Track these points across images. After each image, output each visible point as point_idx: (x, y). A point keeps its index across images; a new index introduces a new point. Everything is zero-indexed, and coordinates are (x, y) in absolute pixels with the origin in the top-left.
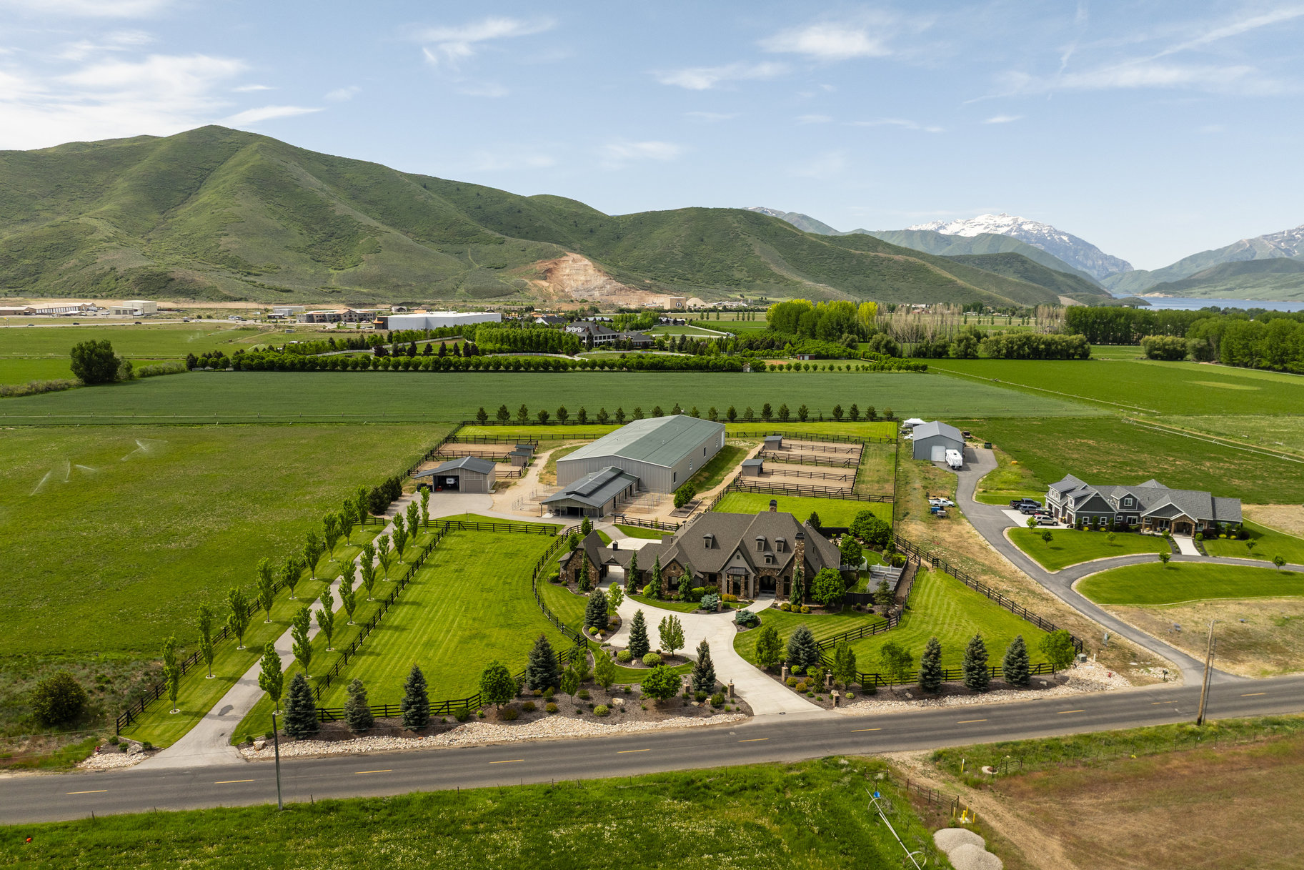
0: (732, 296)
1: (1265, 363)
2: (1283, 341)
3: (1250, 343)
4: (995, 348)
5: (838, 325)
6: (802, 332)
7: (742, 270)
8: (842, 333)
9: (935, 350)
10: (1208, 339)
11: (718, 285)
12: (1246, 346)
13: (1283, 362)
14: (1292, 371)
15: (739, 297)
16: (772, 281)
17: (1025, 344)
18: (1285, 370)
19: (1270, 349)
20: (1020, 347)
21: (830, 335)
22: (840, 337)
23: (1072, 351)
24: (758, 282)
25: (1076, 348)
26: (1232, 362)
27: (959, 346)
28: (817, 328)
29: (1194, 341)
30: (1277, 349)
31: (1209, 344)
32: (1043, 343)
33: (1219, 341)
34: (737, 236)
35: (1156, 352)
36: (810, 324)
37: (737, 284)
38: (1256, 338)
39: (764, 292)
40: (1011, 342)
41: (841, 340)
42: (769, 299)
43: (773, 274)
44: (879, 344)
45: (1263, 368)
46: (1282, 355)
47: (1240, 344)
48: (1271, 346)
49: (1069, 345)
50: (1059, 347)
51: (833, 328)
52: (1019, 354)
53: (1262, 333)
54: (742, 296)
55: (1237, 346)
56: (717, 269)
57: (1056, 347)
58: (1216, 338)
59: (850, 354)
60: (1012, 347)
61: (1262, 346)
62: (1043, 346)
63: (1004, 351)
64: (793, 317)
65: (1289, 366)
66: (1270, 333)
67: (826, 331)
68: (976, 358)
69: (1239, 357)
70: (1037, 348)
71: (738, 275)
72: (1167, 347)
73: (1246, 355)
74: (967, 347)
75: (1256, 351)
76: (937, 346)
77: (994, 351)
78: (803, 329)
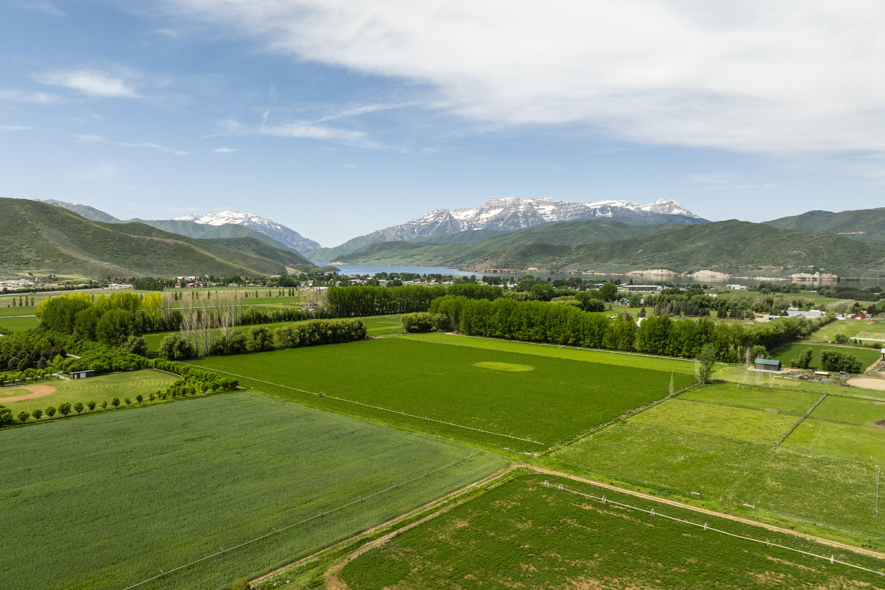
0: (20, 274)
1: (498, 333)
2: (509, 315)
3: (484, 318)
4: (289, 337)
5: (121, 325)
6: (78, 331)
7: (30, 251)
8: (127, 334)
9: (232, 346)
10: (447, 313)
11: (6, 265)
12: (480, 320)
13: (510, 332)
14: (518, 339)
15: (27, 275)
16: (60, 260)
17: (314, 331)
18: (513, 338)
19: (501, 322)
20: (312, 334)
21: (113, 336)
22: (125, 340)
23: (353, 333)
24: (47, 261)
25: (356, 330)
26: (471, 331)
27: (255, 339)
28: (98, 328)
29: (438, 316)
30: (506, 322)
31: (449, 318)
32: (330, 328)
33: (457, 315)
34: (25, 222)
35: (413, 327)
36: (89, 323)
37: (27, 263)
38: (488, 313)
39: (53, 270)
40: (303, 331)
41: (127, 344)
42: (57, 276)
43: (61, 255)
44: (171, 345)
45: (497, 337)
46: (510, 326)
47: (477, 318)
48: (501, 319)
49: (351, 328)
50: (343, 331)
51: (116, 329)
52: (310, 341)
53: (492, 309)
54: (30, 274)
55: (474, 320)
56: (6, 249)
57: (341, 331)
58: (454, 313)
59: (138, 363)
60: (304, 335)
61: (495, 319)
62: (330, 332)
63: (298, 340)
64: (68, 316)
65: (515, 335)
66: (499, 310)
67: (108, 333)
68: (272, 349)
69: (476, 329)
70: (325, 334)
71: (26, 256)
72: (420, 322)
73: (481, 327)
74: (264, 339)
75: (489, 323)
76: (234, 342)
77: (288, 341)
78: (80, 328)
